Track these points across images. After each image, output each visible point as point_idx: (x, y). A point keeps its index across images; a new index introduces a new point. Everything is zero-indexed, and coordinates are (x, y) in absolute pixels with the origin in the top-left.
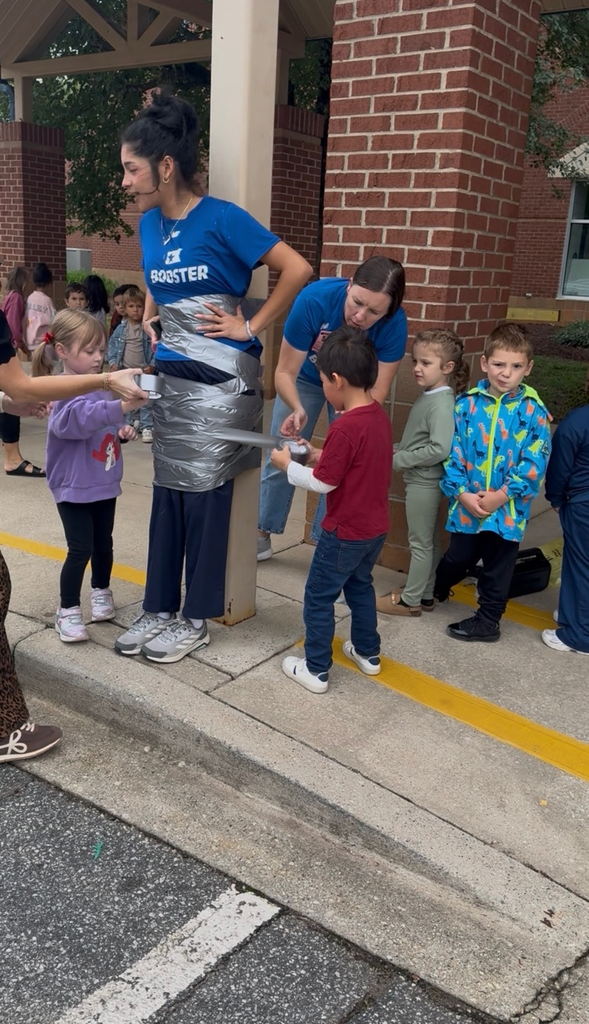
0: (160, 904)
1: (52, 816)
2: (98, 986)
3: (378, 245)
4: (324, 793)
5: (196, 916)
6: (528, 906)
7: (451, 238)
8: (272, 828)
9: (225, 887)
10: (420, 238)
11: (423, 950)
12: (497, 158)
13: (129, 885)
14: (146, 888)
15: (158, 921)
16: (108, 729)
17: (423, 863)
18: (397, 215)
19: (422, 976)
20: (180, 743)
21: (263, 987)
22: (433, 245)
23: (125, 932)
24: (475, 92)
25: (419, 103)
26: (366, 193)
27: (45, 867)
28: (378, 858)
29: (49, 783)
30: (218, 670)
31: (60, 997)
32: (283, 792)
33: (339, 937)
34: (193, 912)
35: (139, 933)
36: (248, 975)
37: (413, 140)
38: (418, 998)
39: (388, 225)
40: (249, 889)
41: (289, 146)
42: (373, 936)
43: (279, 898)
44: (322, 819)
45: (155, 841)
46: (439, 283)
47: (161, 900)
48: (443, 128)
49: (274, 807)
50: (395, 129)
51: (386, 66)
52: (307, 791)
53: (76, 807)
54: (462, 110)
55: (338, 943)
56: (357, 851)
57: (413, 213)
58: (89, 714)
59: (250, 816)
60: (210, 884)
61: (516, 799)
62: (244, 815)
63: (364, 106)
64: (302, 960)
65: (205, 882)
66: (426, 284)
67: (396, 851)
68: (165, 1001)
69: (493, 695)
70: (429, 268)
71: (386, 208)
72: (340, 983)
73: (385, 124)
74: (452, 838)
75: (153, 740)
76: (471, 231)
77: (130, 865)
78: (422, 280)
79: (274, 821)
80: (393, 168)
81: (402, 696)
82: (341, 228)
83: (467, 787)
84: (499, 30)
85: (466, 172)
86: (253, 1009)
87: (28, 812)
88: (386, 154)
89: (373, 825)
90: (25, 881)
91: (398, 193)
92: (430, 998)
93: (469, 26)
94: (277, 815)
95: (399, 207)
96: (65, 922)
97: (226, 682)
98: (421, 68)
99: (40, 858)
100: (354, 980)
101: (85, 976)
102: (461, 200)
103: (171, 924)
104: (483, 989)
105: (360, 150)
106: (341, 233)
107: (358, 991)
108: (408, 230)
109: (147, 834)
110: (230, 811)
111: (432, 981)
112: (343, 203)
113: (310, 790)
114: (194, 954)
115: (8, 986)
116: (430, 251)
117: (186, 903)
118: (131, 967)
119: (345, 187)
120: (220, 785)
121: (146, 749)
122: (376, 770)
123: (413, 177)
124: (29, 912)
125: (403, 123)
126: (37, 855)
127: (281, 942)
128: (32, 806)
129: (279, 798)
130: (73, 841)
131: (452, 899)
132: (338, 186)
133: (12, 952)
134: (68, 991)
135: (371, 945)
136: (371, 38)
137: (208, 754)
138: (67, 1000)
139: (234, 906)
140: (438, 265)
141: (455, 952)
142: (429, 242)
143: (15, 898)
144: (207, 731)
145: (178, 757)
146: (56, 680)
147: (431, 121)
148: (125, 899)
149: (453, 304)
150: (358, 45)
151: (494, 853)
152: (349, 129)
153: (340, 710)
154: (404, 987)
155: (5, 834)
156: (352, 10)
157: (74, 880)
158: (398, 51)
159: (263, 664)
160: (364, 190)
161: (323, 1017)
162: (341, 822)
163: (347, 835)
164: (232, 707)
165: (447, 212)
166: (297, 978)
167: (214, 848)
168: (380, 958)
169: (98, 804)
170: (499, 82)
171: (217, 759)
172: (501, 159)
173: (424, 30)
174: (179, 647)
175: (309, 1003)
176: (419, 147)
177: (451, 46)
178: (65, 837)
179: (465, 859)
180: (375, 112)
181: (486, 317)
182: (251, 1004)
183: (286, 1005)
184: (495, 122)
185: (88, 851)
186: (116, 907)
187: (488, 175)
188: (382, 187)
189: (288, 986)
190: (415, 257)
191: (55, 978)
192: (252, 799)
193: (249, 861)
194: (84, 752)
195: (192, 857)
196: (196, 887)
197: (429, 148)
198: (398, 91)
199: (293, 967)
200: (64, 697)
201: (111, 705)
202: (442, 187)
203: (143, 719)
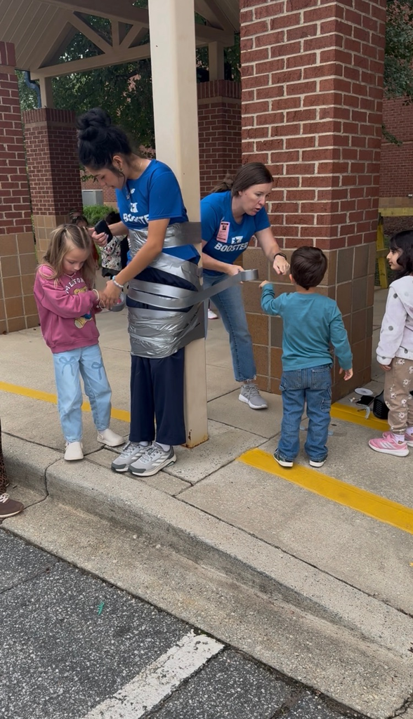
0: (142, 644)
1: (71, 585)
2: (99, 703)
3: (281, 176)
4: (254, 564)
5: (166, 652)
6: (399, 639)
7: (331, 167)
8: (220, 589)
9: (186, 632)
10: (309, 169)
11: (324, 673)
12: (361, 108)
13: (121, 632)
14: (133, 633)
15: (141, 656)
16: (109, 524)
17: (324, 611)
18: (293, 154)
19: (323, 691)
20: (156, 532)
21: (211, 701)
22: (319, 173)
23: (118, 665)
24: (341, 63)
25: (303, 75)
26: (270, 141)
27: (66, 620)
28: (293, 608)
29: (69, 563)
30: (182, 479)
31: (73, 711)
32: (227, 564)
33: (265, 665)
34: (164, 650)
35: (127, 665)
36: (201, 693)
37: (300, 101)
38: (319, 707)
39: (287, 162)
40: (203, 632)
42: (288, 663)
43: (223, 638)
44: (254, 582)
45: (140, 601)
46: (325, 199)
47: (142, 642)
48: (320, 91)
49: (222, 574)
50: (287, 95)
51: (278, 51)
52: (242, 563)
53: (87, 578)
54: (333, 77)
55: (264, 669)
56: (279, 603)
57: (303, 152)
58: (96, 514)
59: (205, 581)
60: (176, 630)
61: (392, 562)
62: (200, 580)
63: (264, 81)
64: (238, 681)
65: (173, 628)
66: (316, 200)
67: (305, 603)
68: (144, 712)
69: (377, 489)
70: (317, 189)
71: (284, 150)
72: (264, 697)
73: (280, 91)
74: (346, 593)
75: (139, 531)
76: (346, 161)
77: (122, 618)
78: (313, 198)
79: (221, 584)
80: (287, 121)
81: (311, 493)
83: (357, 555)
84: (356, 18)
85: (339, 120)
86: (204, 716)
87: (55, 583)
88: (282, 113)
89: (288, 585)
90: (52, 631)
91: (292, 139)
92: (328, 706)
93: (334, 18)
94: (224, 580)
95: (293, 148)
96: (77, 659)
97: (187, 488)
98: (302, 50)
99: (62, 615)
100: (275, 695)
101: (90, 696)
102: (337, 141)
103: (149, 658)
104: (366, 699)
105: (264, 111)
107: (277, 703)
108: (301, 164)
109: (134, 596)
110: (191, 578)
111: (329, 694)
112: (255, 149)
113: (244, 562)
114: (164, 678)
115: (39, 704)
116: (317, 177)
117: (160, 642)
118: (121, 689)
119: (255, 138)
120: (184, 560)
121: (135, 537)
122: (292, 546)
123: (302, 127)
124: (54, 652)
125: (292, 90)
126: (60, 613)
127: (224, 669)
128: (58, 579)
129: (224, 568)
130: (84, 602)
131: (346, 636)
132: (251, 138)
133: (42, 680)
134: (79, 706)
135: (287, 670)
136: (266, 33)
137: (175, 539)
138: (78, 713)
139: (193, 644)
140: (323, 187)
141: (347, 673)
142: (316, 171)
143: (45, 643)
144: (173, 523)
145: (156, 541)
146: (74, 492)
148: (118, 642)
149: (336, 213)
150: (258, 39)
151: (376, 602)
152: (255, 97)
153: (267, 504)
154: (310, 699)
155: (39, 599)
156: (252, 15)
157: (85, 629)
158: (286, 40)
159: (213, 474)
160: (269, 139)
162: (267, 584)
163: (271, 593)
164: (191, 505)
165: (327, 150)
166: (235, 694)
167: (179, 604)
168: (293, 679)
169: (101, 576)
170: (359, 54)
171: (181, 542)
172: (365, 108)
173: (302, 24)
174: (154, 464)
175: (243, 712)
176: (304, 106)
177: (321, 33)
178: (79, 600)
179: (354, 607)
180: (273, 84)
181: (362, 220)
182: (203, 713)
183: (227, 713)
184: (358, 83)
185: (94, 609)
186: (112, 648)
187: (356, 121)
188: (281, 135)
189: (228, 700)
190: (307, 182)
191: (70, 697)
192: (206, 569)
193: (203, 613)
194: (93, 540)
195: (164, 611)
196: (166, 632)
197: (312, 105)
198: (287, 68)
199: (232, 686)
200: (79, 503)
201: (110, 508)
202: (322, 132)
203: (131, 516)
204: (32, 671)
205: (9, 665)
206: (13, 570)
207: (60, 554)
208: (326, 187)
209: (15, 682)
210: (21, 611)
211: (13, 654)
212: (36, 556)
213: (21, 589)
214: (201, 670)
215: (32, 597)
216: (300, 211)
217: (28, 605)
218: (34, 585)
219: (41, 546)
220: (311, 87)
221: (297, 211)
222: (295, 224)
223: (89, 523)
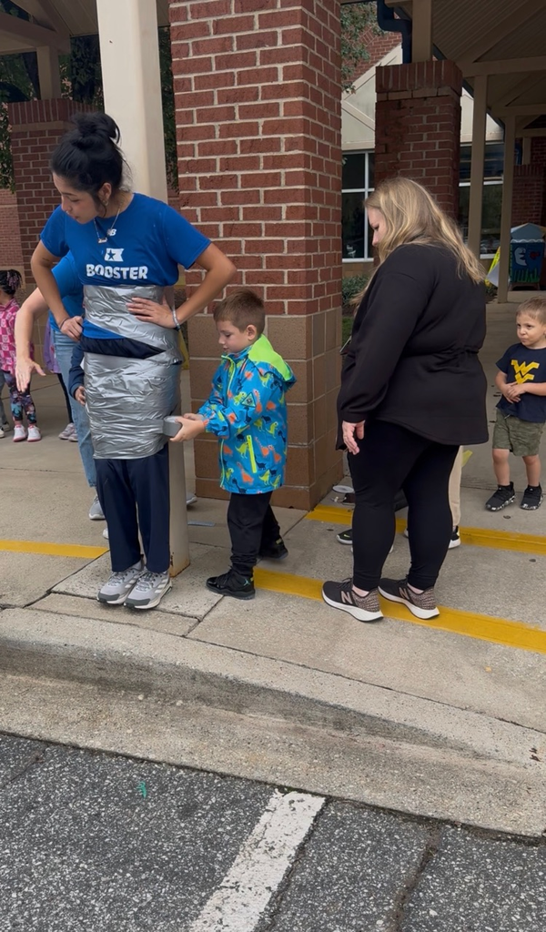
0: (223, 820)
1: (84, 771)
2: (207, 897)
3: (236, 222)
4: (323, 697)
5: (258, 822)
6: (516, 749)
7: (303, 212)
9: (270, 793)
10: (275, 214)
11: (453, 802)
12: (325, 140)
13: (187, 811)
14: (204, 809)
15: (229, 833)
16: (96, 688)
17: (423, 735)
18: (251, 194)
19: (462, 821)
20: (174, 684)
21: (344, 862)
22: (287, 218)
23: (206, 849)
24: (307, 83)
25: (260, 94)
26: (219, 176)
27: (103, 814)
28: (382, 740)
29: (64, 745)
30: (183, 615)
31: (179, 915)
32: (285, 705)
33: (383, 809)
34: (254, 820)
35: (218, 847)
36: (327, 856)
37: (258, 127)
38: (468, 838)
39: (244, 204)
40: (291, 789)
42: (409, 800)
43: (320, 790)
44: (325, 719)
45: (190, 771)
46: (297, 252)
47: (221, 816)
48: (285, 116)
49: (278, 720)
50: (240, 118)
51: (225, 62)
52: (308, 699)
53: (102, 759)
54: (301, 99)
55: (384, 813)
56: (363, 739)
57: (265, 192)
58: (72, 678)
59: (261, 732)
60: (256, 794)
61: (467, 670)
62: (255, 732)
63: (208, 99)
64: (363, 833)
65: (251, 792)
66: (285, 253)
67: (397, 731)
68: (270, 893)
70: (286, 239)
71: (240, 189)
73: (230, 114)
74: (436, 710)
75: (146, 688)
76: (315, 205)
77: (178, 795)
78: (281, 250)
79: (282, 731)
80: (242, 152)
82: (198, 209)
83: (428, 669)
84: (317, 29)
86: (345, 881)
87: (60, 773)
88: (234, 141)
89: (372, 714)
90: (91, 831)
91: (249, 175)
92: (476, 836)
93: (299, 26)
94: (283, 726)
95: (251, 187)
96: (147, 855)
97: (195, 625)
98: (258, 63)
99: (94, 809)
100: (412, 838)
101: (191, 893)
102: (309, 179)
103: (240, 832)
104: (512, 818)
105: (209, 138)
106: (199, 213)
107: (419, 845)
108: (263, 207)
109: (179, 767)
110: (242, 732)
111: (471, 823)
112: (198, 186)
113: (311, 697)
114: (274, 851)
115: (128, 919)
116: (286, 224)
117: (244, 812)
118: (226, 875)
119: (198, 172)
120: (221, 713)
121: (141, 697)
122: (353, 671)
123: (262, 160)
124: (110, 855)
126: (90, 807)
127: (341, 824)
128: (61, 767)
129: (281, 712)
130: (116, 787)
131: (454, 758)
132: (192, 172)
133: (115, 891)
134: (183, 908)
135: (411, 809)
136: (208, 38)
137: (205, 689)
138: (186, 916)
139: (286, 805)
140: (294, 236)
141: (478, 797)
142: (284, 216)
143: (91, 847)
144: (201, 668)
145: (174, 697)
147: (273, 110)
148: (190, 823)
149: (310, 269)
150: (196, 44)
151: (471, 715)
152: (195, 120)
153: (302, 629)
154: (453, 833)
155: (49, 797)
156: (186, 13)
157: (136, 819)
158: (235, 48)
159: (219, 604)
160: (217, 174)
161: (403, 872)
162: (343, 719)
163: (350, 728)
164: (212, 644)
165: (297, 190)
166: (367, 848)
167: (244, 764)
168: (423, 816)
169: (121, 752)
170: (321, 73)
171: (215, 690)
173: (257, 30)
174: (157, 592)
175: (387, 864)
176: (264, 133)
177: (284, 44)
178: (107, 786)
179: (454, 724)
180: (219, 103)
181: (330, 279)
182: (342, 877)
183: (370, 870)
184: (321, 108)
185: (134, 793)
186: (186, 832)
187: (321, 155)
188: (234, 169)
189: (363, 856)
190: (271, 230)
191: (166, 901)
192: (255, 718)
193: (280, 768)
194: (84, 712)
195: (229, 776)
196: (245, 799)
197: (273, 133)
198: (239, 84)
199: (359, 840)
200: (42, 668)
201: (97, 666)
202: (290, 168)
203: (133, 671)
204: (94, 883)
205: (55, 884)
207: (46, 737)
208: (298, 236)
209: (78, 902)
210: (32, 816)
211: (53, 870)
212: (10, 745)
213: (14, 791)
214: (313, 831)
215: (36, 796)
216: (264, 267)
217: (37, 807)
218: (30, 780)
219: (10, 731)
221: (260, 266)
222: (259, 283)
223: (65, 692)
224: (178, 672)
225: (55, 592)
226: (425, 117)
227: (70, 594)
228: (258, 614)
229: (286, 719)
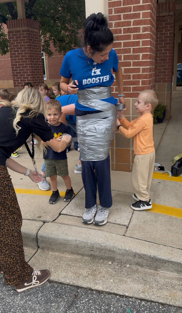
1: (99, 303)
7: (149, 56)
10: (137, 57)
16: (89, 258)
18: (127, 50)
20: (125, 258)
25: (132, 9)
29: (85, 288)
30: (120, 225)
32: (178, 268)
37: (131, 23)
39: (124, 54)
41: (30, 33)
45: (147, 302)
46: (146, 72)
48: (142, 18)
49: (175, 274)
50: (123, 19)
53: (105, 296)
57: (133, 49)
58: (78, 254)
59: (169, 280)
66: (141, 73)
70: (141, 68)
71: (122, 48)
73: (119, 18)
75: (113, 259)
78: (139, 72)
79: (179, 279)
80: (124, 33)
87: (89, 304)
88: (121, 29)
91: (127, 42)
94: (178, 277)
95: (127, 47)
97: (127, 229)
108: (132, 55)
109: (142, 300)
110: (161, 281)
116: (141, 62)
120: (149, 270)
121: (110, 263)
128: (88, 301)
129: (176, 271)
137: (140, 260)
140: (145, 66)
142: (141, 58)
144: (138, 251)
145: (125, 263)
146: (61, 244)
149: (150, 79)
153: (171, 230)
159: (132, 218)
164: (137, 239)
165: (147, 47)
167: (169, 298)
169: (112, 292)
171: (144, 261)
174: (106, 217)
176: (133, 25)
180: (115, 13)
188: (120, 40)
190: (135, 64)
192: (164, 273)
194: (88, 271)
195: (165, 304)
197: (137, 25)
198: (123, 5)
200: (65, 249)
201: (90, 249)
202: (144, 39)
203: (106, 252)
206: (55, 302)
207: (76, 284)
216: (132, 79)
218: (77, 308)
219: (60, 281)
220: (138, 16)
221: (130, 78)
222: (129, 85)
223: (76, 260)
224: (127, 253)
225: (63, 214)
226: (164, 23)
227: (69, 215)
228: (149, 223)
229: (178, 274)
